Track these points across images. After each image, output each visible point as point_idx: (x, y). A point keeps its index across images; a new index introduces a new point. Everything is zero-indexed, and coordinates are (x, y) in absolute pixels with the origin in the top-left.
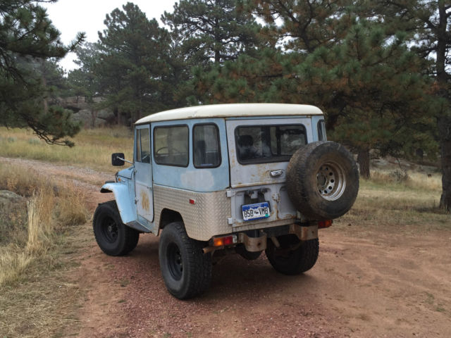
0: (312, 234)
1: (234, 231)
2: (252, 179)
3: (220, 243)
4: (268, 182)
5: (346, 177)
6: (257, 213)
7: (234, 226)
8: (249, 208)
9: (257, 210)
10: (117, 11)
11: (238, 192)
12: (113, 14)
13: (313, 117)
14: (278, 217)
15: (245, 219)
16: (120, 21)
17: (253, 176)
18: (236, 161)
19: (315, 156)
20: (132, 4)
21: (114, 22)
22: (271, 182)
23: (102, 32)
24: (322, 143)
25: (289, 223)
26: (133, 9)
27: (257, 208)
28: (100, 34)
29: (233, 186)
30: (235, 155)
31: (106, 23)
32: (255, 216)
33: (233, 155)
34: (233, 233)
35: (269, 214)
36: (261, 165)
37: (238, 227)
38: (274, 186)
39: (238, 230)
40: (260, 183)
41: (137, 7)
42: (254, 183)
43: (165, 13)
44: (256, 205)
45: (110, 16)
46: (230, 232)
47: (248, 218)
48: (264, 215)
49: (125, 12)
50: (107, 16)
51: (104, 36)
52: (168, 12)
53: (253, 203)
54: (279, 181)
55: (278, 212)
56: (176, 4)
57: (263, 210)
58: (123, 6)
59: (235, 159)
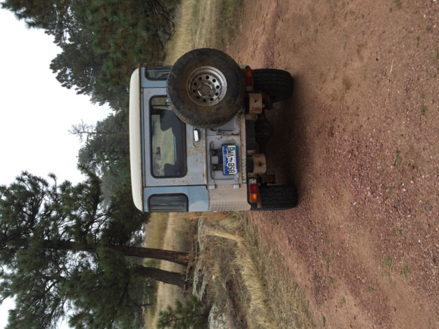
0: (257, 103)
1: (245, 181)
2: (200, 163)
3: (255, 196)
4: (204, 145)
5: (204, 65)
6: (232, 159)
7: (240, 181)
8: (226, 167)
9: (229, 158)
10: (58, 78)
11: (211, 176)
12: (61, 81)
13: (143, 86)
14: (237, 135)
15: (235, 173)
16: (67, 76)
17: (197, 161)
18: (183, 178)
19: (181, 107)
20: (51, 65)
21: (67, 81)
22: (204, 142)
23: (77, 91)
24: (169, 96)
25: (244, 121)
26: (55, 64)
27: (227, 159)
28: (79, 93)
29: (205, 183)
30: (177, 179)
31: (69, 87)
32: (234, 161)
33: (177, 181)
34: (247, 183)
35: (234, 146)
36: (188, 152)
37: (242, 177)
38: (208, 137)
39: (245, 177)
40: (204, 154)
41: (53, 61)
42: (204, 160)
43: (55, 42)
44: (224, 160)
45: (63, 84)
46: (246, 185)
47: (235, 169)
48: (234, 152)
49: (59, 71)
50: (63, 86)
51: (80, 90)
52: (54, 40)
53: (222, 162)
54: (204, 132)
55: (233, 134)
56: (46, 32)
57: (230, 152)
58: (54, 72)
59: (181, 179)
